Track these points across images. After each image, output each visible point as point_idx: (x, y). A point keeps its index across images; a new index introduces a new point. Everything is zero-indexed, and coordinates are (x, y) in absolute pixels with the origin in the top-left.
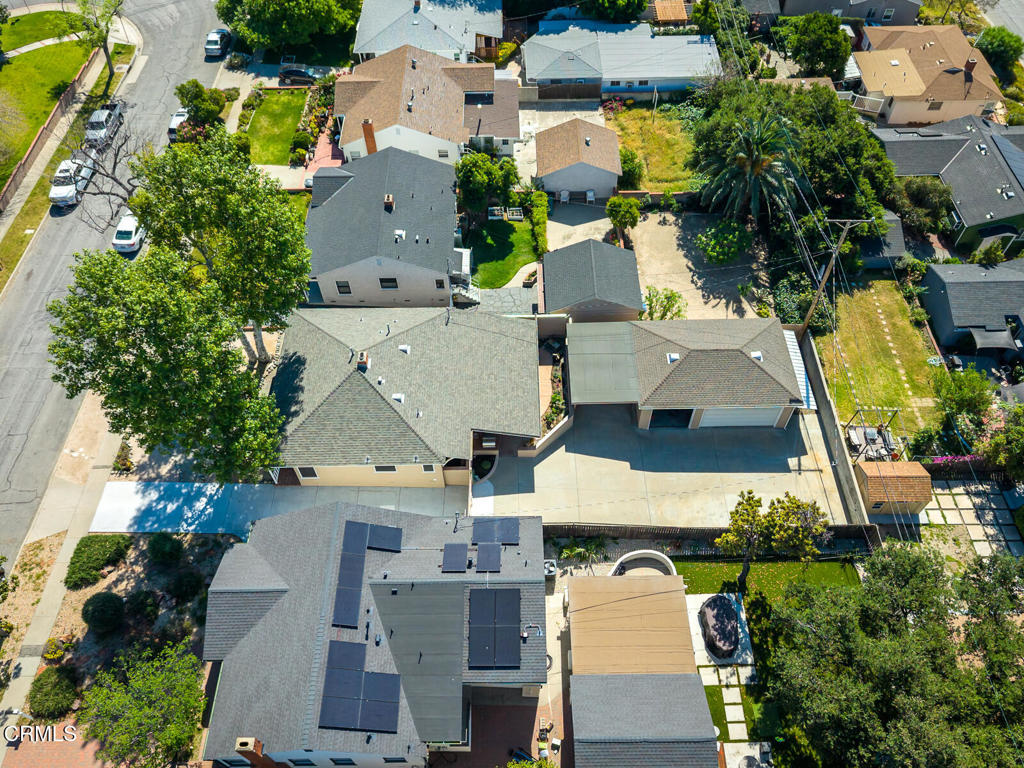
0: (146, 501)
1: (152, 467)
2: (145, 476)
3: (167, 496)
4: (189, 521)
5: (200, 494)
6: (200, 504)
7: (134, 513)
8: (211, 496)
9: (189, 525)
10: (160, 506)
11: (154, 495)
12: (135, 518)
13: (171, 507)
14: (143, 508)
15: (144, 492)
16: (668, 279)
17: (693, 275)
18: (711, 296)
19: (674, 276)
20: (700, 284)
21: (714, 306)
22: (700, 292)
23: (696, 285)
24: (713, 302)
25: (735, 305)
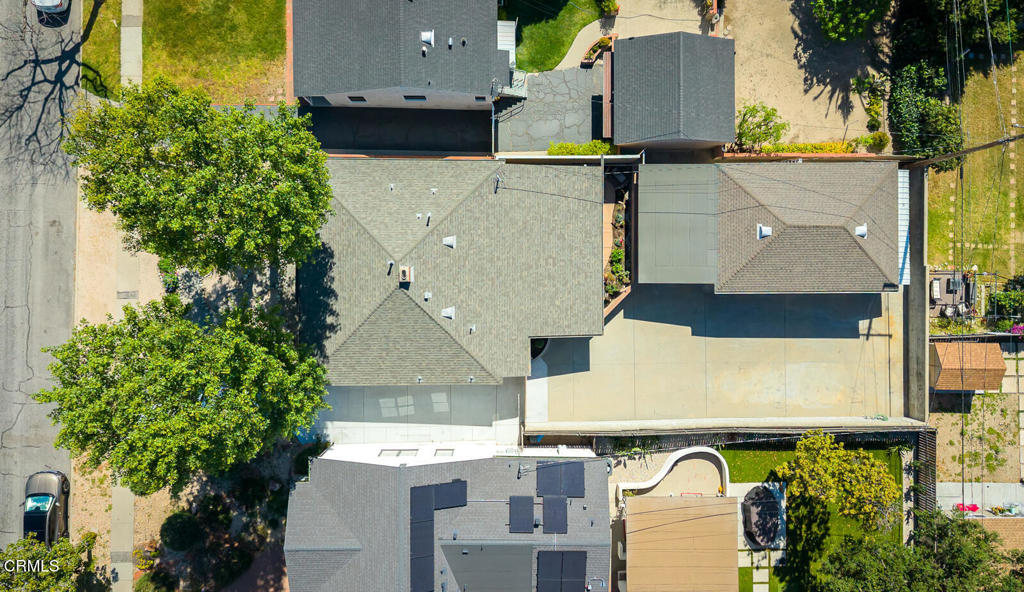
16: (765, 51)
17: (798, 45)
18: (815, 80)
19: (774, 45)
20: (804, 60)
21: (816, 98)
22: (802, 73)
23: (799, 61)
24: (816, 90)
25: (841, 96)
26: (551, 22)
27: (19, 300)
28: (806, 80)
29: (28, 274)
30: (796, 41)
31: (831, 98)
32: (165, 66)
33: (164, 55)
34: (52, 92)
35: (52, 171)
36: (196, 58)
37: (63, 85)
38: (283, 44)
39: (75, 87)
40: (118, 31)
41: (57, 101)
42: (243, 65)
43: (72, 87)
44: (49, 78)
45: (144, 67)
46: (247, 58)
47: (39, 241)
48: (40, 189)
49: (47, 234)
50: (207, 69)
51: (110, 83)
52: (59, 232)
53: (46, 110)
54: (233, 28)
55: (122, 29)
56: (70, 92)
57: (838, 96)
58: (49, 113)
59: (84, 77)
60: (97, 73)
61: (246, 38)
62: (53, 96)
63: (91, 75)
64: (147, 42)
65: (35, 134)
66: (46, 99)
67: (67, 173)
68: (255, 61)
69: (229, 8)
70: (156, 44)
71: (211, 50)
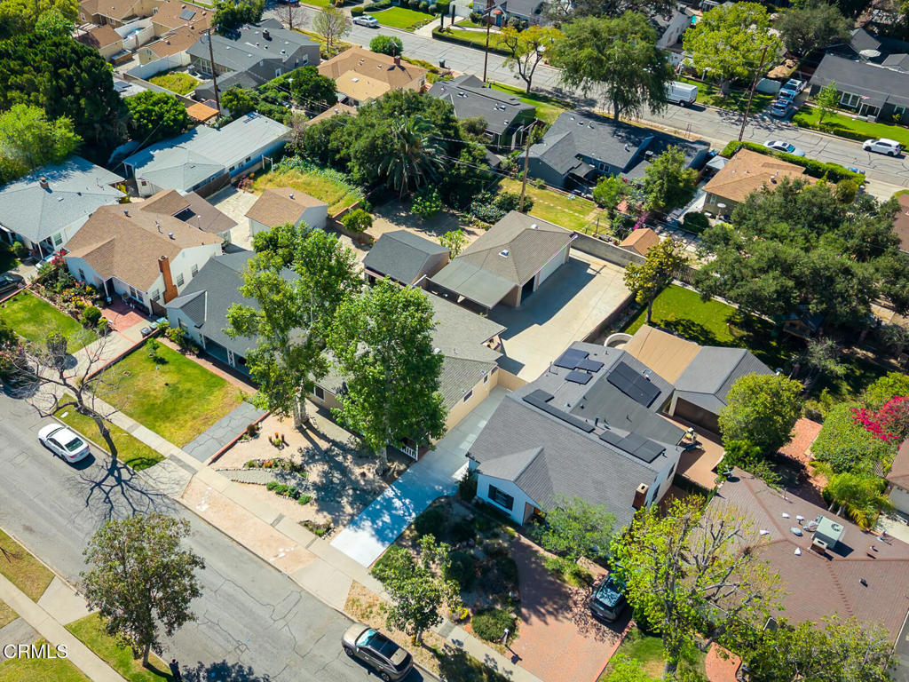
0: (369, 529)
1: (340, 516)
2: (345, 522)
3: (374, 517)
4: (406, 514)
5: (389, 501)
6: (397, 503)
7: (374, 540)
8: (396, 495)
9: (410, 515)
10: (380, 524)
11: (368, 523)
12: (378, 540)
13: (387, 519)
14: (374, 533)
15: (359, 527)
27: (219, 582)
34: (122, 488)
37: (124, 481)
39: (134, 475)
41: (130, 489)
42: (212, 398)
43: (131, 478)
44: (113, 484)
46: (211, 395)
50: (196, 412)
51: (151, 457)
52: (202, 535)
54: (189, 391)
55: (132, 434)
56: (133, 480)
58: (131, 497)
59: (134, 466)
60: (140, 458)
61: (200, 389)
62: (125, 489)
63: (137, 462)
64: (152, 427)
65: (135, 510)
66: (123, 493)
67: (174, 509)
68: (216, 393)
70: (157, 424)
71: (189, 405)
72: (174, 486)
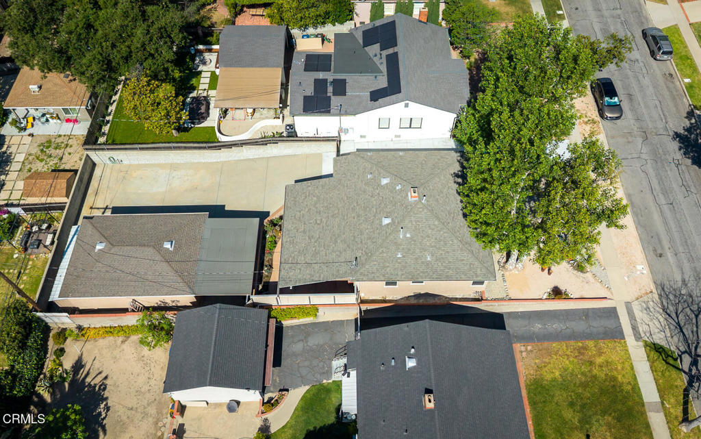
16: (133, 412)
17: (104, 418)
18: (97, 389)
19: (124, 418)
20: (102, 406)
21: (100, 373)
22: (106, 394)
23: (106, 405)
24: (98, 380)
25: (79, 376)
26: (311, 428)
27: (666, 208)
28: (104, 389)
29: (666, 223)
30: (105, 422)
31: (88, 374)
32: (616, 369)
33: (620, 378)
34: (696, 348)
35: (675, 290)
36: (595, 377)
37: (690, 354)
38: (529, 393)
39: (680, 353)
40: (661, 397)
41: (690, 342)
42: (557, 374)
43: (683, 353)
45: (632, 368)
46: (554, 380)
47: (666, 245)
48: (679, 278)
49: (662, 248)
50: (585, 369)
51: (654, 354)
52: (655, 250)
53: (695, 334)
54: (572, 404)
55: (658, 400)
56: (682, 349)
57: (81, 375)
58: (692, 332)
59: (676, 360)
60: (667, 363)
61: (560, 396)
62: (694, 345)
63: (671, 362)
64: (636, 389)
65: (697, 316)
67: (663, 289)
68: (549, 377)
69: (579, 421)
70: (629, 387)
71: (584, 385)
72: (652, 309)
